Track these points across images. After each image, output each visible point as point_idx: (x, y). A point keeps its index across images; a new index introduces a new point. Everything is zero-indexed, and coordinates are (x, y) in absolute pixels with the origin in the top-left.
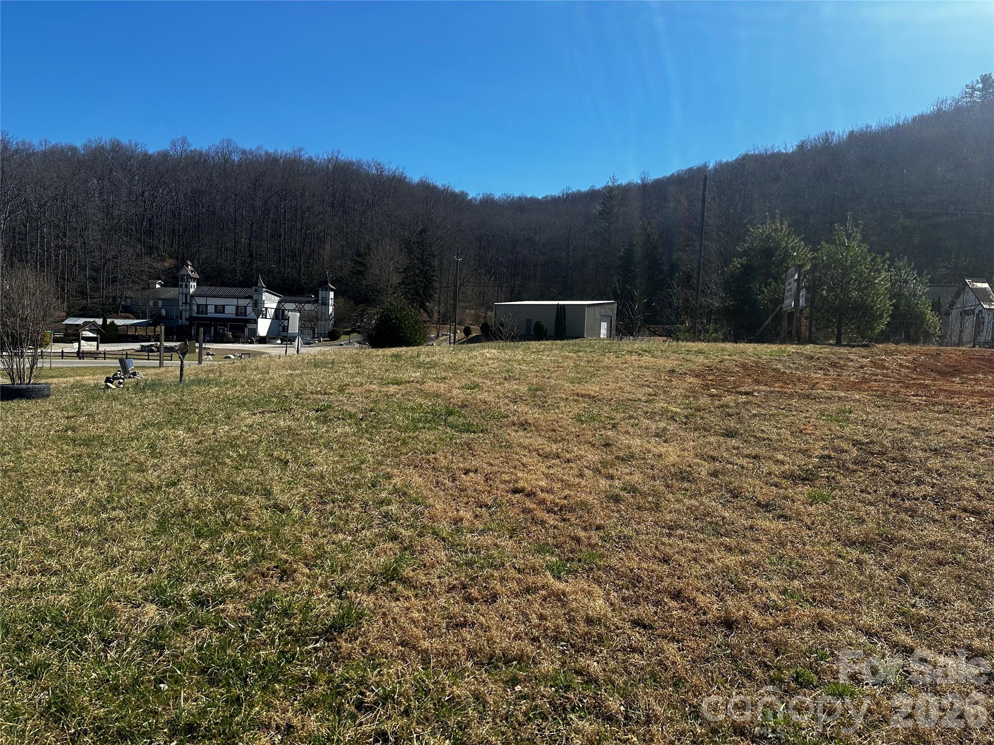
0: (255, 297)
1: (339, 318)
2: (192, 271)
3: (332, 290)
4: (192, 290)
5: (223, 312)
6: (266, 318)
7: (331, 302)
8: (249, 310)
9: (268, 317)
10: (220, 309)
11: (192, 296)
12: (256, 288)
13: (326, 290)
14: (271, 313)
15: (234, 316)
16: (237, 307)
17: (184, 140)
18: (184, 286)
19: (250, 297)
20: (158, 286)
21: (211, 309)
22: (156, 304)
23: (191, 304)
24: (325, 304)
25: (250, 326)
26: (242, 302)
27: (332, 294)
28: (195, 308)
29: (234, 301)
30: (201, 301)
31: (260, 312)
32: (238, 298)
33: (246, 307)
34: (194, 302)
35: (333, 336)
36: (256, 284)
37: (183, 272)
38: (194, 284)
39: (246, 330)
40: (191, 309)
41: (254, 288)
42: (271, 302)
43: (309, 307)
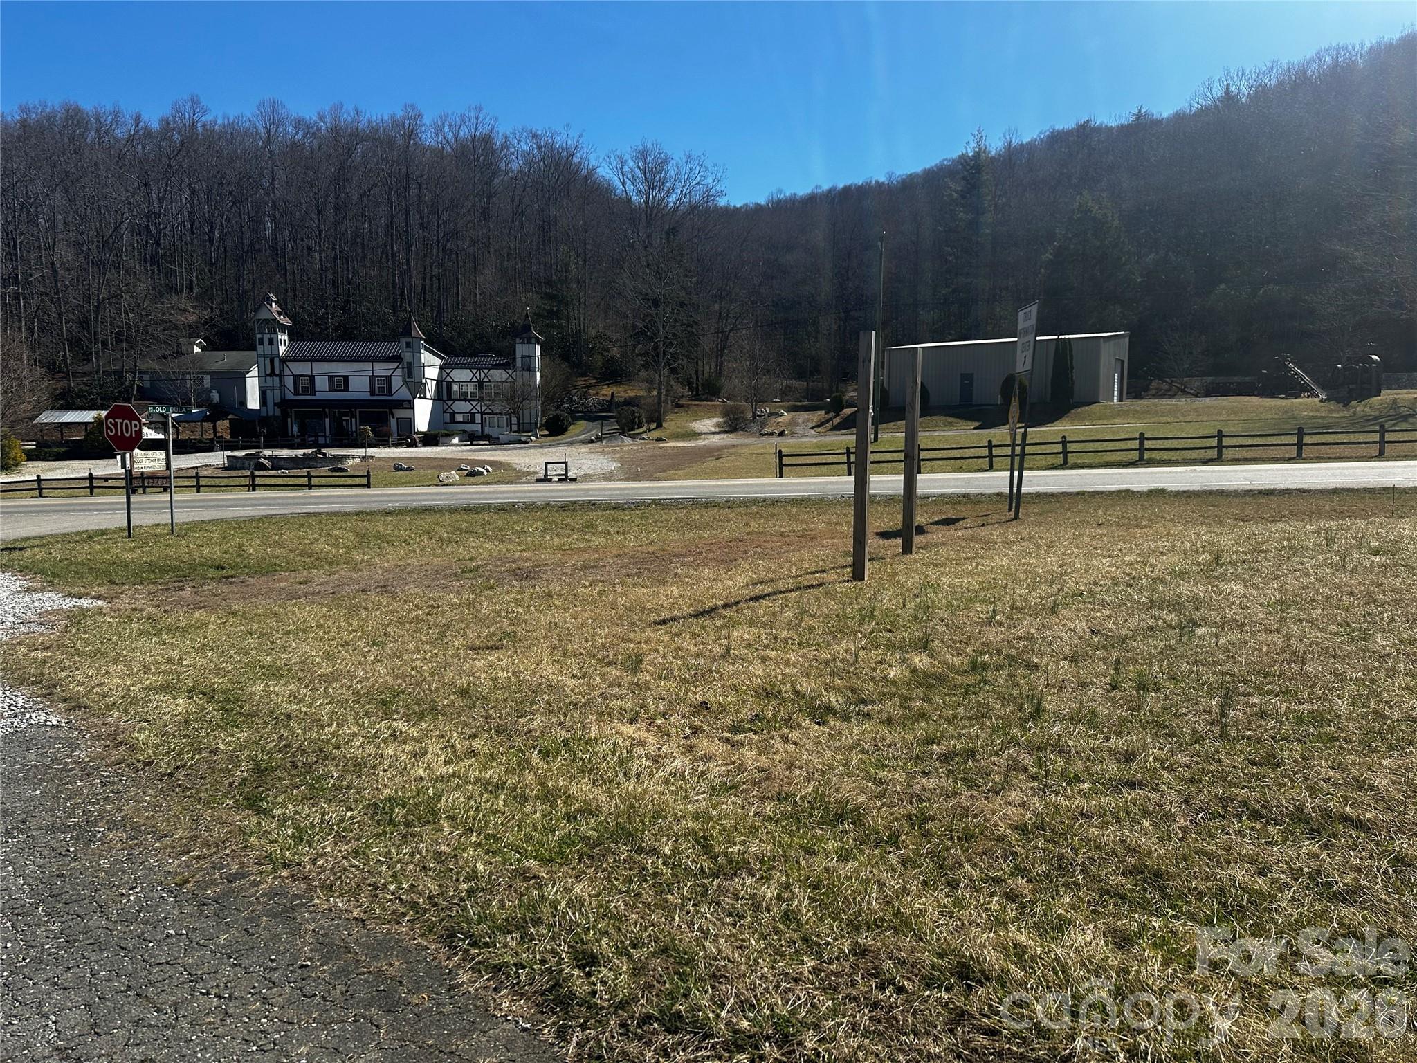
0: (407, 357)
1: (552, 395)
2: (279, 314)
3: (538, 341)
4: (282, 349)
5: (348, 391)
6: (425, 398)
7: (538, 364)
8: (396, 383)
9: (428, 396)
10: (342, 384)
11: (283, 361)
12: (409, 340)
13: (529, 342)
14: (431, 386)
15: (367, 396)
16: (372, 378)
17: (196, 102)
18: (266, 342)
19: (397, 359)
20: (197, 349)
21: (321, 384)
22: (198, 381)
23: (281, 376)
24: (530, 369)
25: (400, 413)
26: (382, 369)
27: (538, 349)
28: (290, 382)
29: (365, 368)
30: (301, 369)
31: (416, 387)
32: (372, 361)
33: (389, 378)
34: (287, 372)
36: (407, 332)
37: (263, 315)
38: (283, 337)
39: (393, 422)
40: (282, 385)
41: (404, 340)
42: (430, 367)
43: (498, 375)
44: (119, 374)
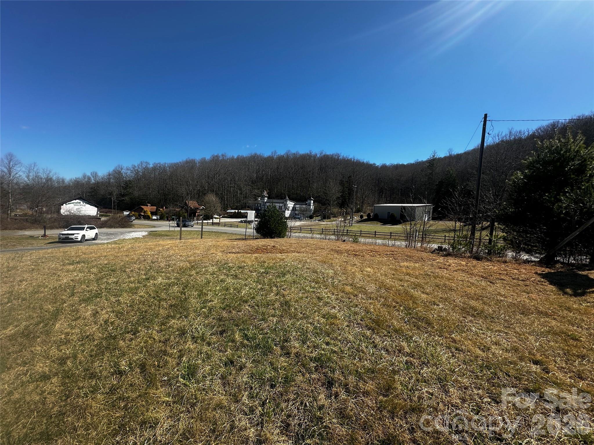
0: (285, 203)
1: (315, 211)
2: (266, 194)
3: (312, 200)
4: (265, 201)
6: (289, 210)
7: (312, 204)
8: (283, 207)
11: (265, 203)
12: (285, 200)
13: (310, 200)
14: (291, 208)
16: (279, 206)
17: (275, 152)
18: (262, 199)
19: (283, 203)
20: (259, 199)
22: (258, 205)
23: (265, 206)
24: (310, 205)
26: (281, 205)
27: (312, 202)
28: (266, 207)
29: (278, 204)
30: (268, 204)
31: (287, 208)
32: (279, 203)
35: (311, 217)
36: (285, 198)
37: (263, 195)
38: (266, 198)
40: (265, 207)
42: (291, 204)
43: (304, 206)
44: (245, 203)
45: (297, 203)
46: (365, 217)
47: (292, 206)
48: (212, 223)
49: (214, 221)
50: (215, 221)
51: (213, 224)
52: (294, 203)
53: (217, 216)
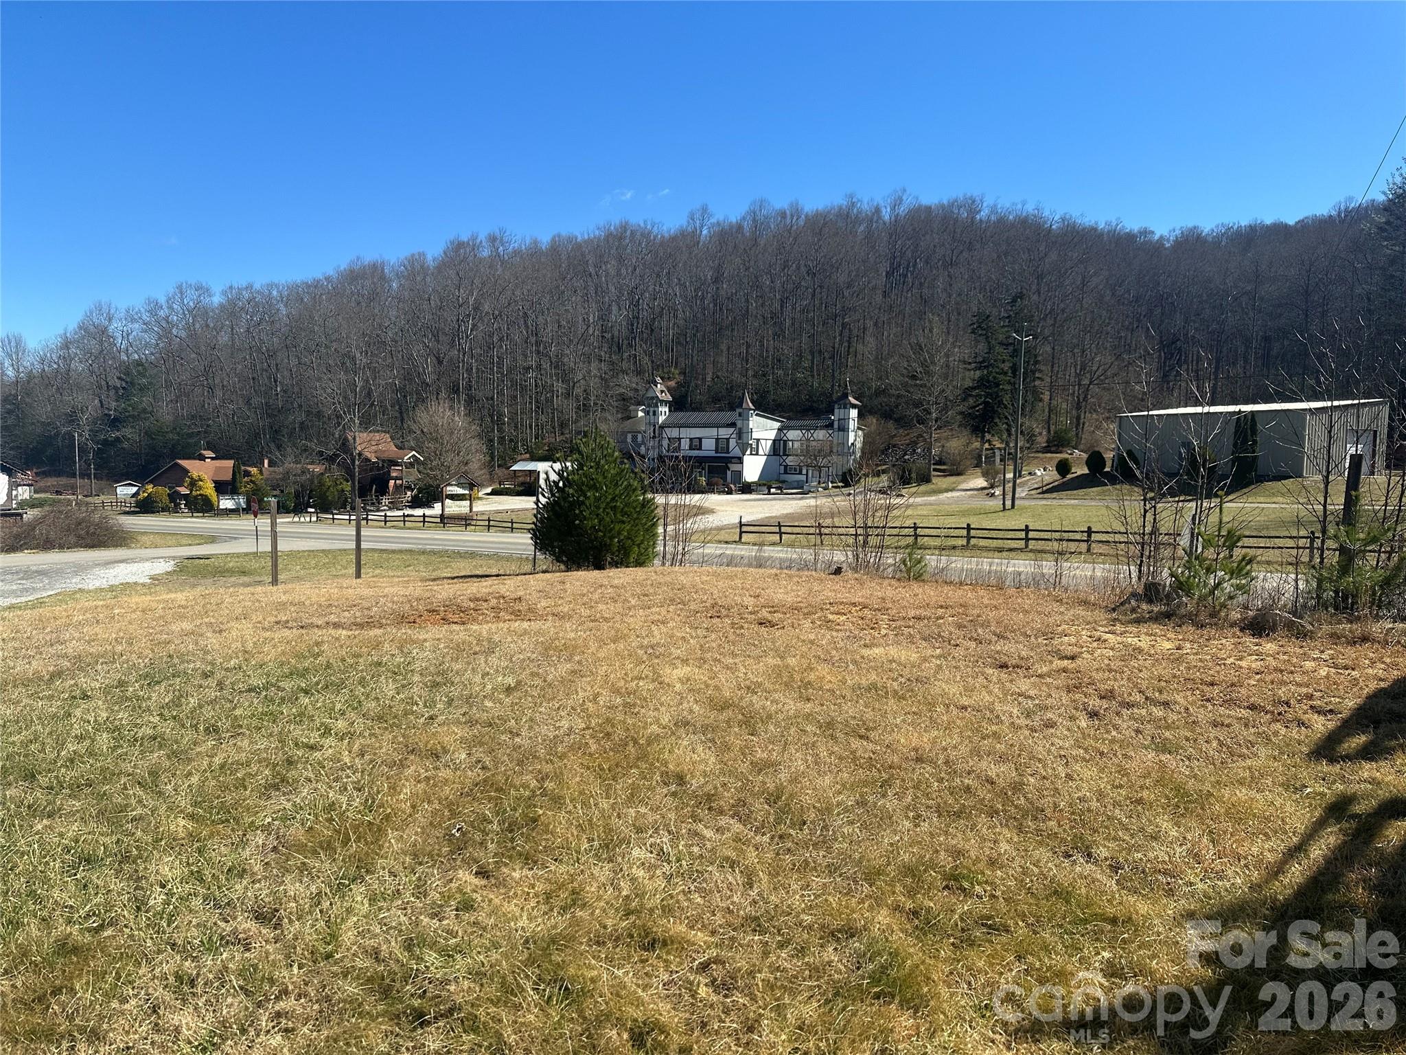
0: (739, 424)
1: (868, 451)
2: (662, 392)
3: (854, 406)
4: (661, 419)
5: (700, 449)
6: (757, 454)
7: (852, 425)
8: (732, 443)
9: (761, 452)
10: (696, 444)
11: (662, 427)
12: (741, 410)
13: (845, 408)
14: (766, 446)
15: (713, 454)
16: (717, 439)
17: (705, 212)
18: (651, 414)
19: (733, 425)
20: (641, 414)
21: (685, 444)
22: (634, 438)
23: (660, 439)
24: (844, 429)
25: (734, 467)
26: (724, 432)
27: (854, 413)
28: (665, 443)
29: (713, 432)
30: (674, 433)
31: (746, 445)
32: (717, 427)
33: (728, 440)
34: (665, 435)
35: (847, 479)
36: (739, 404)
37: (651, 394)
38: (664, 410)
39: (729, 473)
40: (660, 445)
41: (738, 410)
42: (763, 429)
43: (821, 434)
45: (792, 423)
46: (1081, 470)
47: (772, 435)
48: (442, 517)
49: (448, 511)
50: (453, 507)
51: (444, 519)
52: (777, 425)
53: (460, 491)
